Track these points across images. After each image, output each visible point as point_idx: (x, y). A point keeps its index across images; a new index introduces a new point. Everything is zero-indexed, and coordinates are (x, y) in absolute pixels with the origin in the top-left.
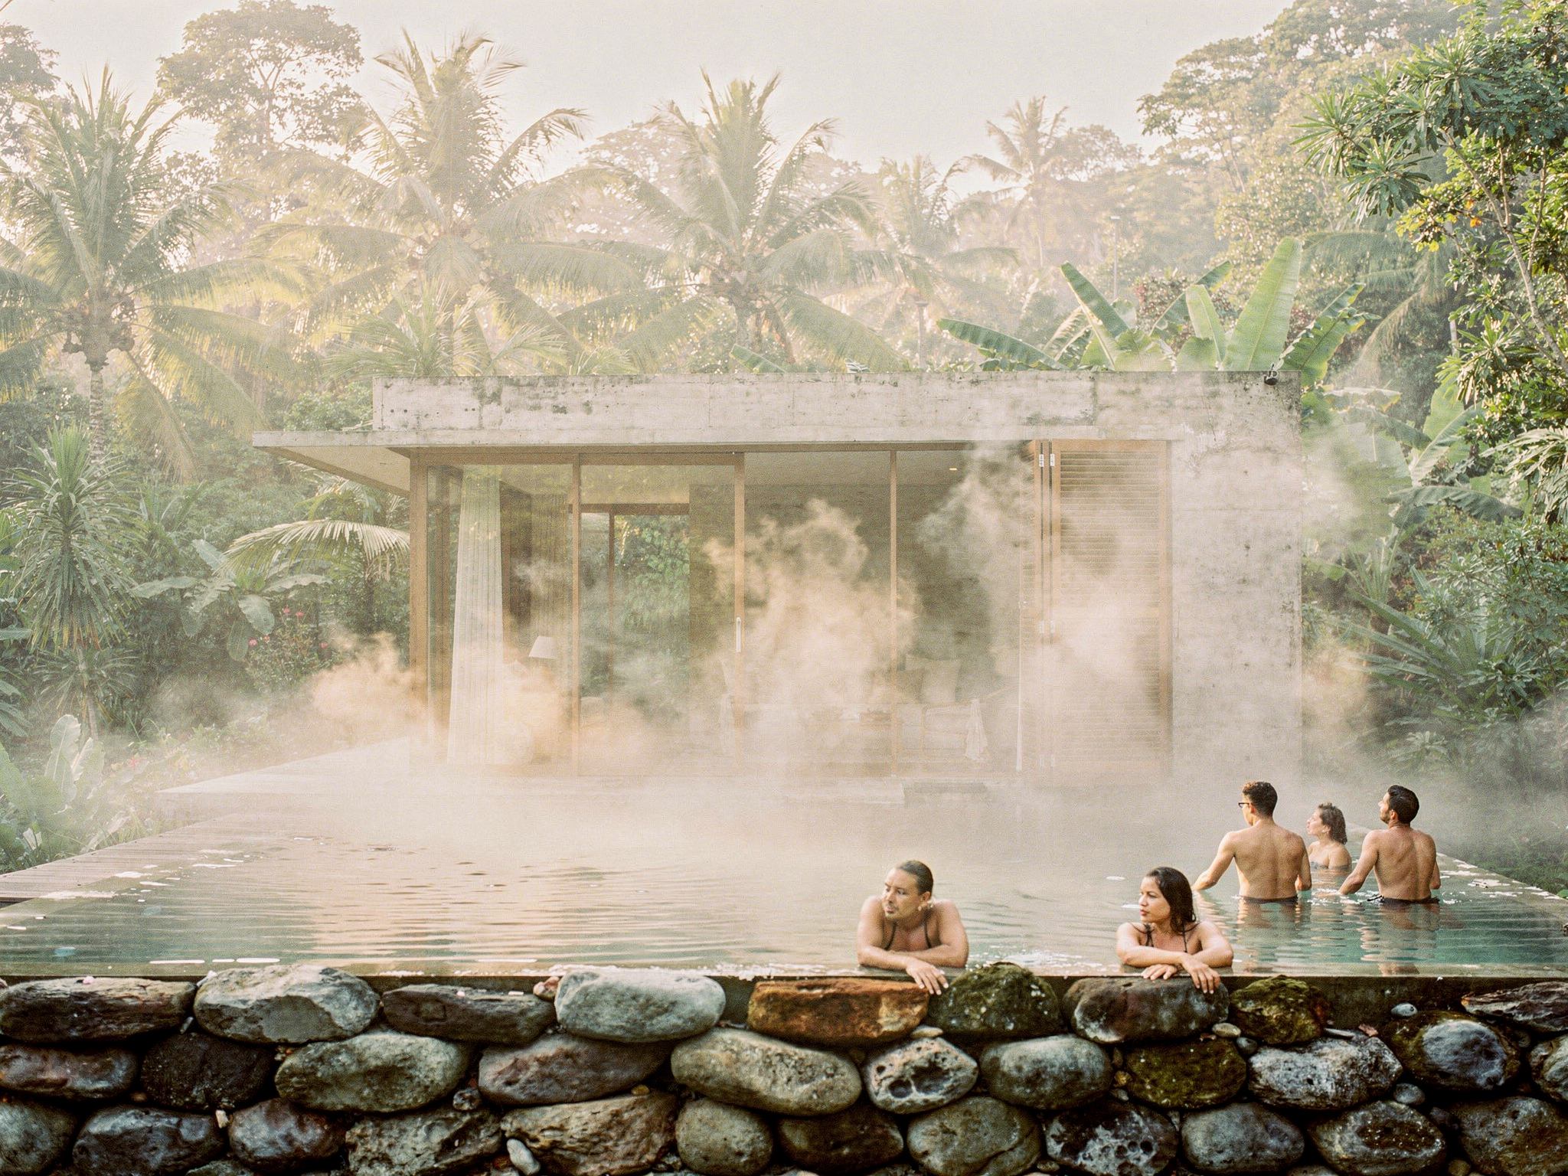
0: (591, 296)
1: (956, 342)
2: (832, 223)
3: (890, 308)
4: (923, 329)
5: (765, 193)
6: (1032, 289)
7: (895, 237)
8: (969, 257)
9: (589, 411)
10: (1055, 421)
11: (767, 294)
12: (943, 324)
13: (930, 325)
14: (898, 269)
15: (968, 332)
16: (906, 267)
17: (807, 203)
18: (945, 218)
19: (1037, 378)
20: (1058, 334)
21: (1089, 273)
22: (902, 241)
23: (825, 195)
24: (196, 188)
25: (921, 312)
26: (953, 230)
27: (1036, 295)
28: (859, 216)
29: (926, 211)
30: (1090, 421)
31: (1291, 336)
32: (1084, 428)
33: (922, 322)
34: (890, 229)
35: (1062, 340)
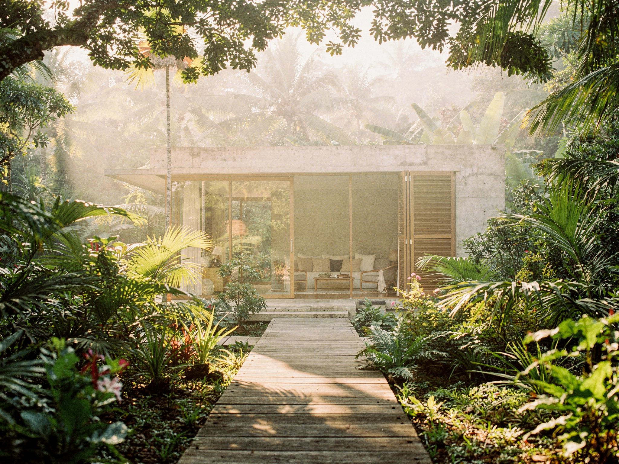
0: (231, 116)
1: (371, 133)
2: (324, 87)
3: (346, 120)
4: (359, 127)
5: (298, 75)
6: (400, 112)
7: (348, 92)
8: (376, 100)
9: (235, 160)
10: (411, 164)
11: (299, 114)
12: (367, 126)
13: (362, 127)
14: (349, 105)
15: (376, 129)
16: (352, 104)
17: (314, 80)
18: (367, 85)
19: (404, 148)
20: (410, 130)
21: (422, 106)
22: (350, 94)
23: (321, 76)
24: (81, 74)
25: (358, 121)
26: (370, 89)
27: (401, 115)
28: (334, 84)
29: (360, 82)
30: (425, 164)
31: (501, 130)
32: (423, 167)
33: (359, 125)
34: (346, 89)
35: (412, 132)
